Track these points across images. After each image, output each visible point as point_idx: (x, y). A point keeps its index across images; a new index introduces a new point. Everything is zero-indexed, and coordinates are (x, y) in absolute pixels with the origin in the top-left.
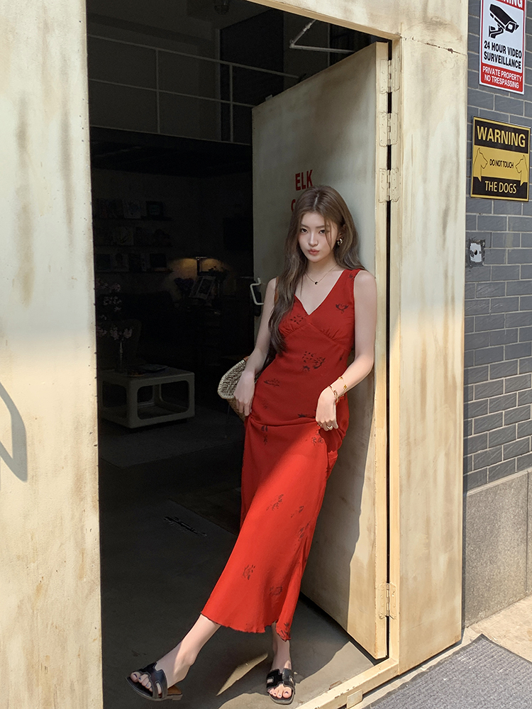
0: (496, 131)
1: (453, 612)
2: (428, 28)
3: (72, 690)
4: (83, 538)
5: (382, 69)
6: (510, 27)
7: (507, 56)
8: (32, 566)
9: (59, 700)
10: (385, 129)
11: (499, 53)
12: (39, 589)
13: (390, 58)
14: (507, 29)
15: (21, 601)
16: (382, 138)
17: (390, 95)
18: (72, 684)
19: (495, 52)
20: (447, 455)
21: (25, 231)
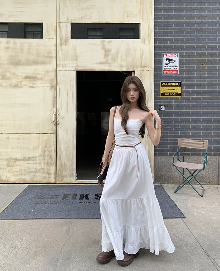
0: (168, 83)
2: (142, 68)
4: (74, 142)
6: (173, 62)
7: (172, 67)
8: (67, 144)
9: (70, 161)
11: (169, 67)
14: (172, 62)
15: (65, 148)
19: (168, 68)
21: (68, 105)
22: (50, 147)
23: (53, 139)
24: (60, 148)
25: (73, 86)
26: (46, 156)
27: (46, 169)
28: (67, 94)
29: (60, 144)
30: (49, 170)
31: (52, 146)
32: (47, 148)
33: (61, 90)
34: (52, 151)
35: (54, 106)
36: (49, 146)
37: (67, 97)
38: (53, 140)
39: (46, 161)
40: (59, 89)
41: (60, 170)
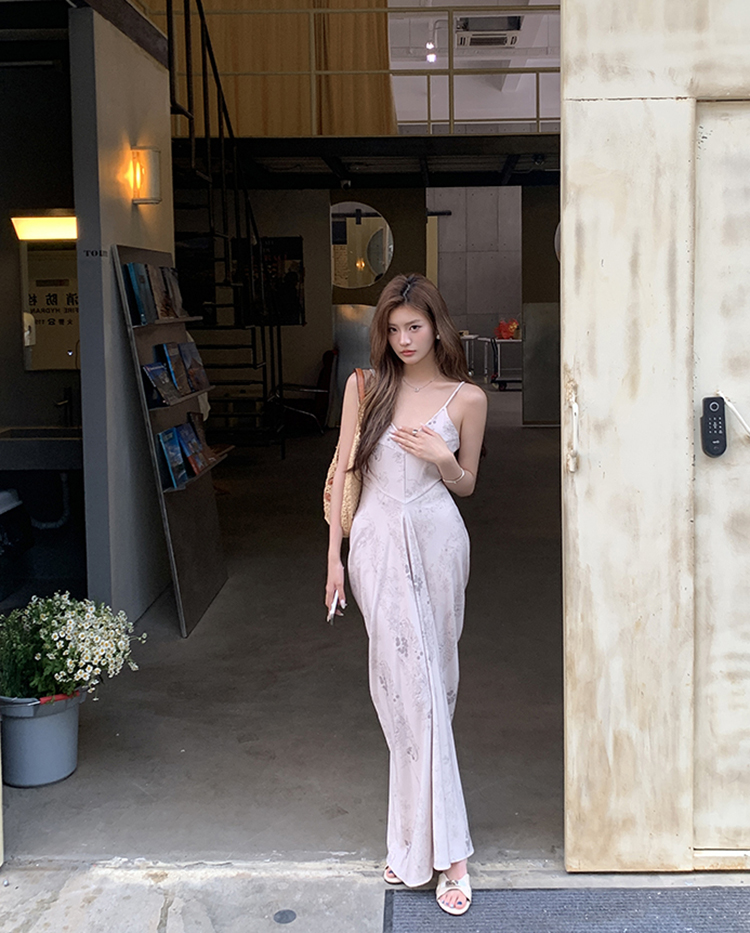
3: (665, 721)
4: (678, 593)
8: (632, 604)
9: (653, 725)
12: (638, 625)
15: (623, 630)
18: (665, 714)
21: (634, 339)
28: (634, 264)
33: (588, 237)
37: (634, 286)
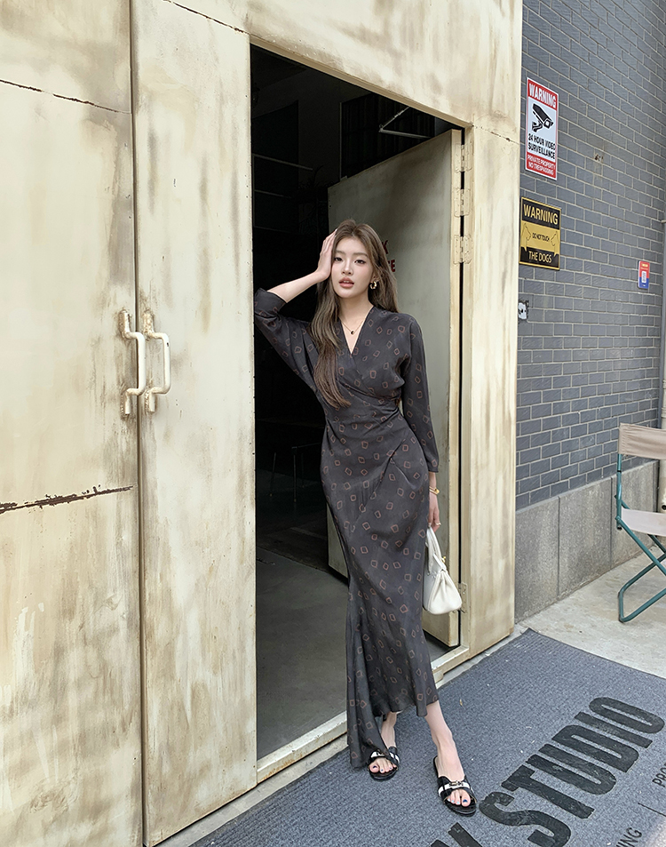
0: (538, 209)
1: (508, 609)
2: (492, 120)
3: (234, 657)
4: (244, 529)
5: (456, 152)
6: (548, 124)
7: (545, 147)
8: (206, 550)
9: (224, 665)
10: (459, 203)
11: (538, 145)
12: (211, 570)
13: (463, 143)
14: (545, 125)
15: (198, 580)
16: (456, 211)
17: (463, 174)
20: (504, 478)
21: (205, 270)
22: (95, 603)
23: (119, 535)
24: (168, 593)
25: (234, 139)
26: (70, 684)
27: (72, 786)
29: (167, 559)
30: (98, 780)
31: (110, 594)
32: (77, 621)
33: (161, 150)
34: (114, 630)
35: (116, 274)
36: (90, 599)
38: (119, 544)
39: (72, 729)
40: (152, 141)
41: (170, 748)
